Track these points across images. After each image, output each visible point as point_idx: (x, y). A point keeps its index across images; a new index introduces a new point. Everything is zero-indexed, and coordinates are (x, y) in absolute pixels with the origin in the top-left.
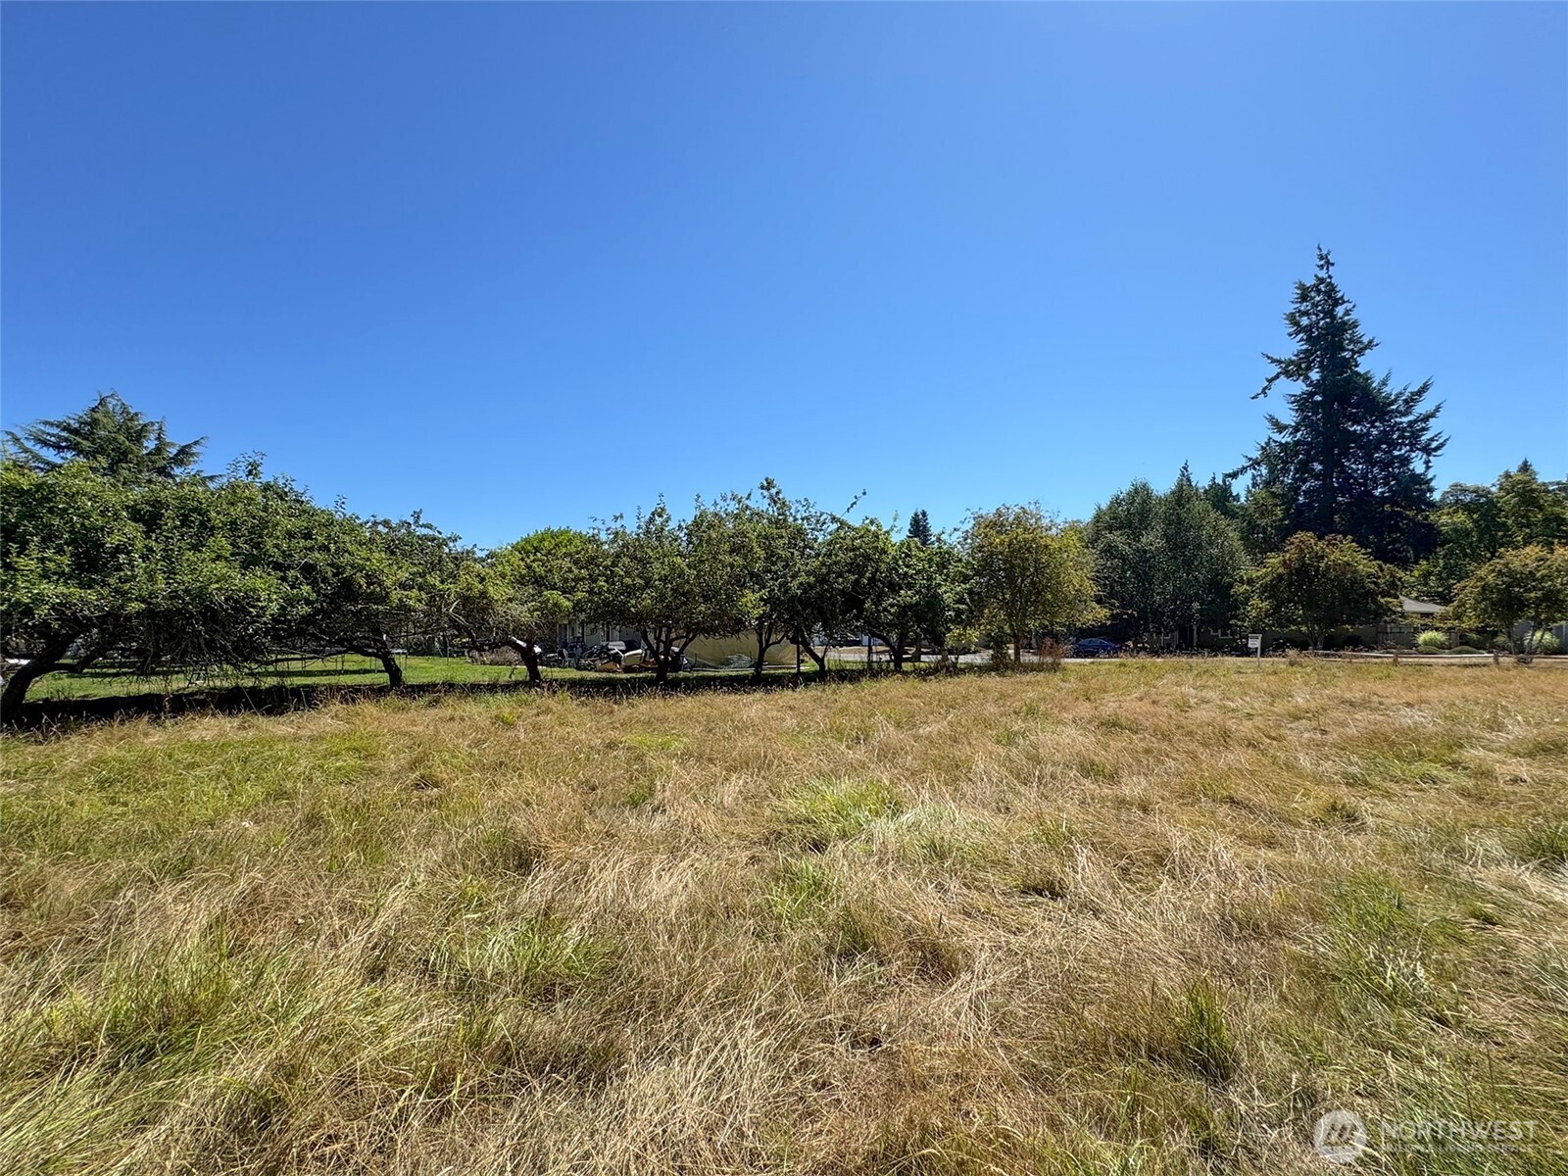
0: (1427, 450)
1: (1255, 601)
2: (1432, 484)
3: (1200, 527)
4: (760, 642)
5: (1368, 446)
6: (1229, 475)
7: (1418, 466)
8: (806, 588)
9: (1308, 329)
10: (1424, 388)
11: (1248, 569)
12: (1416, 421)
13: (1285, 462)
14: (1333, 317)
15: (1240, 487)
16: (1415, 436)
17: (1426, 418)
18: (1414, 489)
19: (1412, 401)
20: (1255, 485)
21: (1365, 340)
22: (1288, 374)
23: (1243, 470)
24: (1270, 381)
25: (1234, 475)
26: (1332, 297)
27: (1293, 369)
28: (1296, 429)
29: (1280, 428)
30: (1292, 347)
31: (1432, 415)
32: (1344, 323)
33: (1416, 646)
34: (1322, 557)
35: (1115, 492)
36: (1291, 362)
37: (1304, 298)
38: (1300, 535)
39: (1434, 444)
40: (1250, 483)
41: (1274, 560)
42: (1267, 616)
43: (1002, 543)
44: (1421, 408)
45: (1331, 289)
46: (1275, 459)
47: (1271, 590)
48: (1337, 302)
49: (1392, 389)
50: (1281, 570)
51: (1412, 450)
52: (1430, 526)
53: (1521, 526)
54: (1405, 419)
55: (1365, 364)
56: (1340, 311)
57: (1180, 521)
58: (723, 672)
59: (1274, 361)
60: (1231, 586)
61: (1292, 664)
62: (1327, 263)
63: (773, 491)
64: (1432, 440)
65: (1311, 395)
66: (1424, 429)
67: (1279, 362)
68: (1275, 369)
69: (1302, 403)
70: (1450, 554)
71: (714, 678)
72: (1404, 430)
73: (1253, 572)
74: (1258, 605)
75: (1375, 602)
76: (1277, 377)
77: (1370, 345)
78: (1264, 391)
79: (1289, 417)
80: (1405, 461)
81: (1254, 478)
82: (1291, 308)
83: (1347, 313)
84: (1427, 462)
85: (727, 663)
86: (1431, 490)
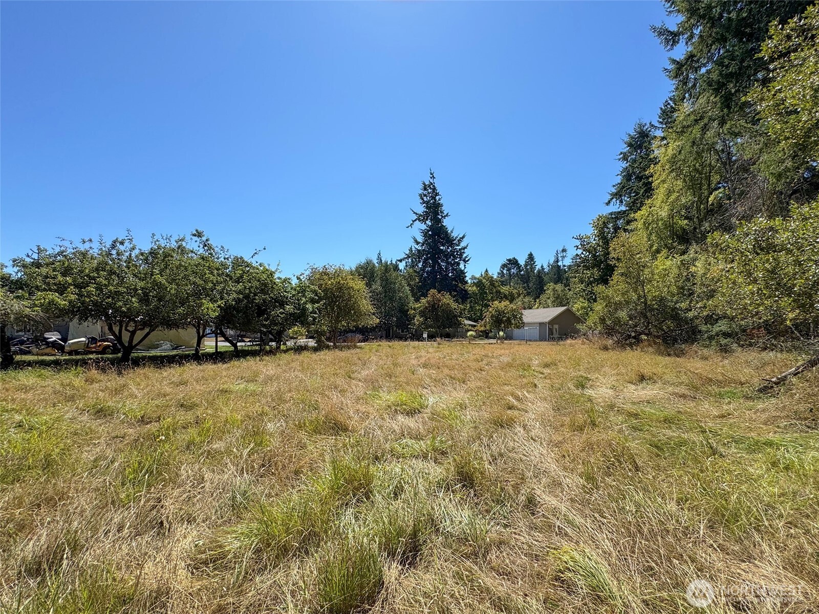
0: (465, 261)
1: (418, 317)
2: (466, 274)
3: (395, 283)
4: (198, 333)
5: (447, 256)
6: (399, 261)
7: (462, 266)
8: (238, 301)
9: (427, 202)
10: (463, 237)
11: (412, 304)
12: (461, 249)
13: (419, 258)
14: (435, 200)
15: (402, 266)
16: (461, 255)
17: (464, 248)
18: (461, 275)
19: (460, 241)
20: (406, 266)
21: (445, 213)
22: (419, 220)
23: (404, 259)
24: (413, 221)
25: (401, 261)
26: (435, 193)
27: (422, 218)
28: (423, 245)
29: (418, 243)
30: (421, 209)
31: (465, 248)
32: (439, 203)
33: (467, 337)
34: (440, 301)
35: (359, 262)
36: (421, 215)
37: (425, 189)
38: (432, 290)
39: (467, 259)
40: (405, 265)
41: (424, 301)
42: (422, 324)
43: (332, 284)
44: (463, 244)
45: (434, 189)
46: (414, 256)
47: (422, 314)
48: (437, 194)
49: (454, 235)
50: (427, 305)
51: (460, 260)
52: (466, 291)
53: (490, 293)
54: (458, 247)
55: (446, 222)
56: (437, 198)
57: (387, 280)
58: (153, 353)
59: (414, 213)
60: (408, 310)
61: (439, 344)
62: (433, 177)
63: (204, 239)
64: (466, 257)
65: (428, 231)
66: (464, 253)
67: (417, 214)
68: (415, 217)
69: (425, 233)
70: (471, 302)
71: (144, 358)
72: (457, 252)
73: (416, 306)
74: (418, 320)
75: (457, 320)
76: (416, 220)
77: (447, 215)
78: (411, 226)
79: (420, 239)
80: (458, 264)
81: (406, 263)
82: (421, 192)
83: (439, 200)
84: (465, 266)
85: (156, 347)
86: (466, 277)
